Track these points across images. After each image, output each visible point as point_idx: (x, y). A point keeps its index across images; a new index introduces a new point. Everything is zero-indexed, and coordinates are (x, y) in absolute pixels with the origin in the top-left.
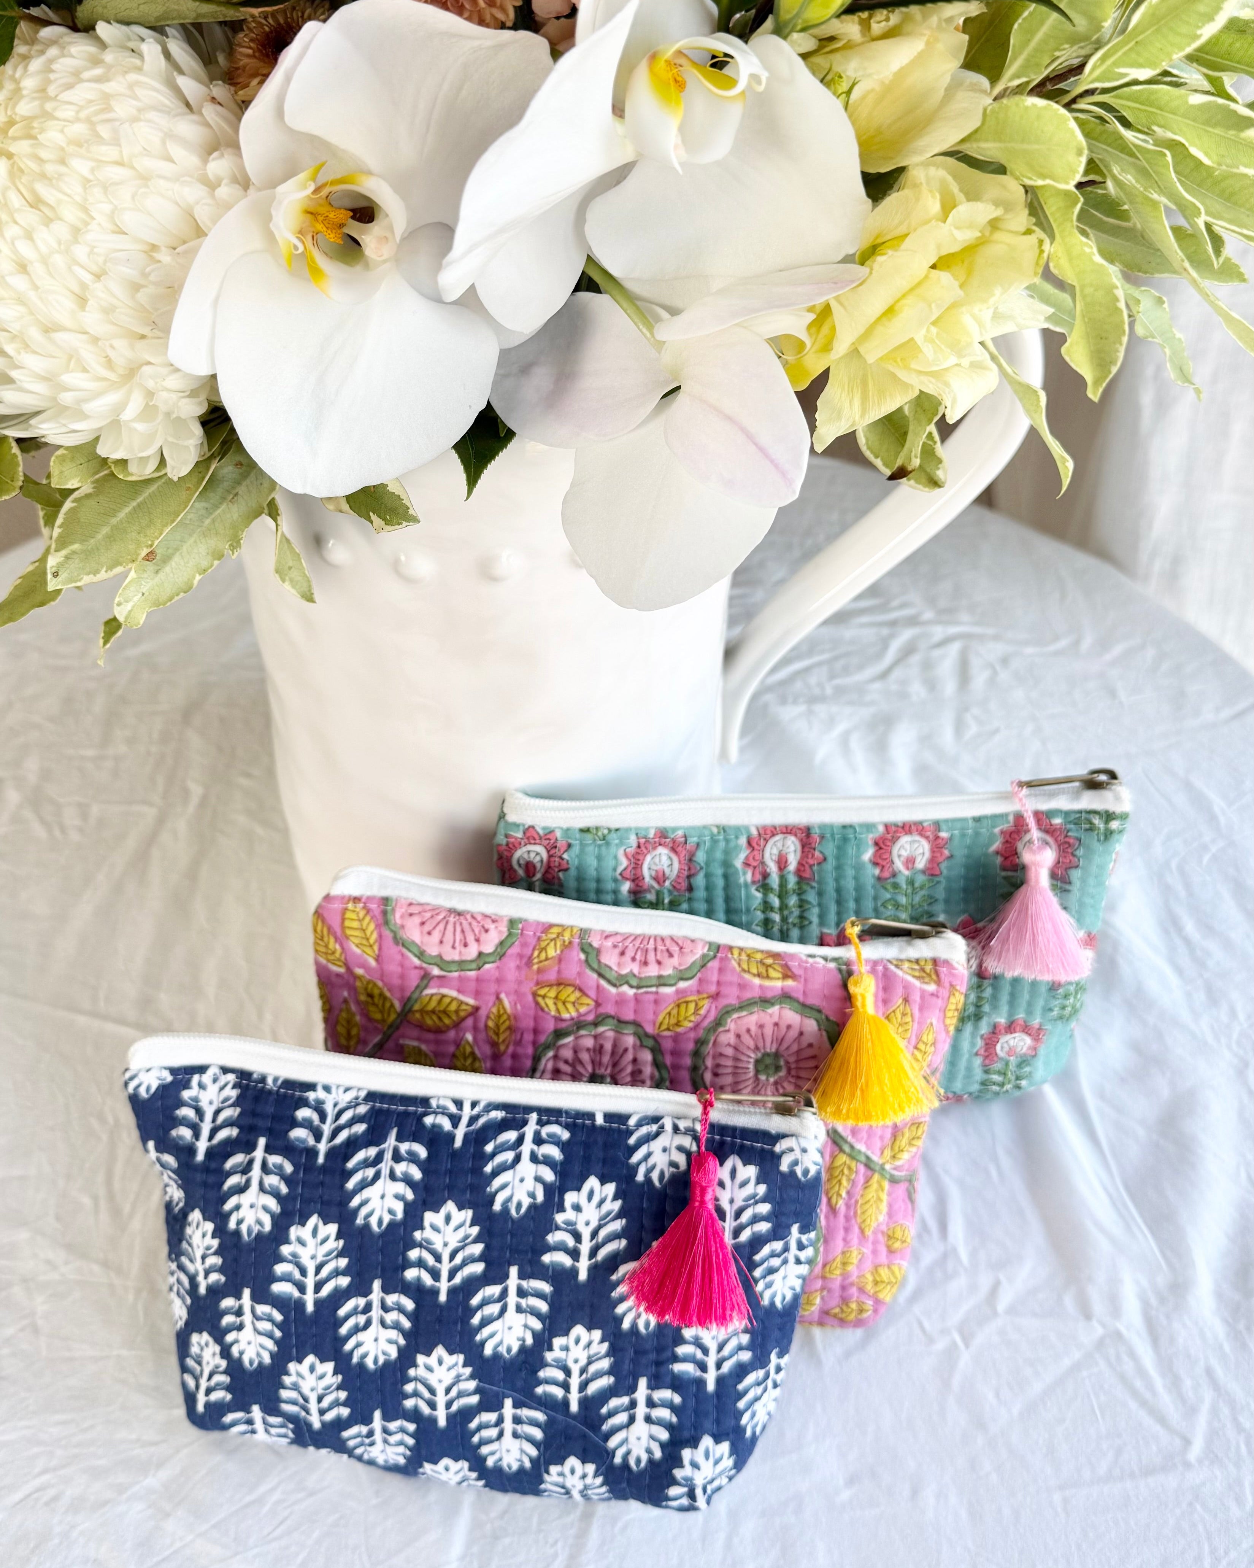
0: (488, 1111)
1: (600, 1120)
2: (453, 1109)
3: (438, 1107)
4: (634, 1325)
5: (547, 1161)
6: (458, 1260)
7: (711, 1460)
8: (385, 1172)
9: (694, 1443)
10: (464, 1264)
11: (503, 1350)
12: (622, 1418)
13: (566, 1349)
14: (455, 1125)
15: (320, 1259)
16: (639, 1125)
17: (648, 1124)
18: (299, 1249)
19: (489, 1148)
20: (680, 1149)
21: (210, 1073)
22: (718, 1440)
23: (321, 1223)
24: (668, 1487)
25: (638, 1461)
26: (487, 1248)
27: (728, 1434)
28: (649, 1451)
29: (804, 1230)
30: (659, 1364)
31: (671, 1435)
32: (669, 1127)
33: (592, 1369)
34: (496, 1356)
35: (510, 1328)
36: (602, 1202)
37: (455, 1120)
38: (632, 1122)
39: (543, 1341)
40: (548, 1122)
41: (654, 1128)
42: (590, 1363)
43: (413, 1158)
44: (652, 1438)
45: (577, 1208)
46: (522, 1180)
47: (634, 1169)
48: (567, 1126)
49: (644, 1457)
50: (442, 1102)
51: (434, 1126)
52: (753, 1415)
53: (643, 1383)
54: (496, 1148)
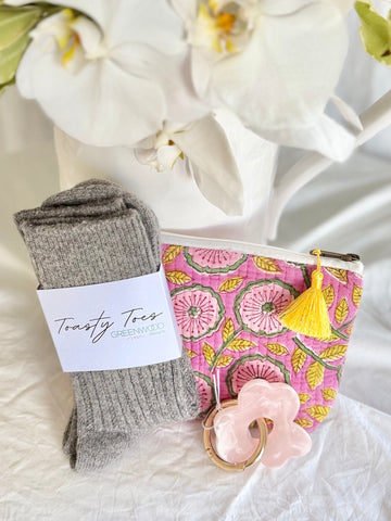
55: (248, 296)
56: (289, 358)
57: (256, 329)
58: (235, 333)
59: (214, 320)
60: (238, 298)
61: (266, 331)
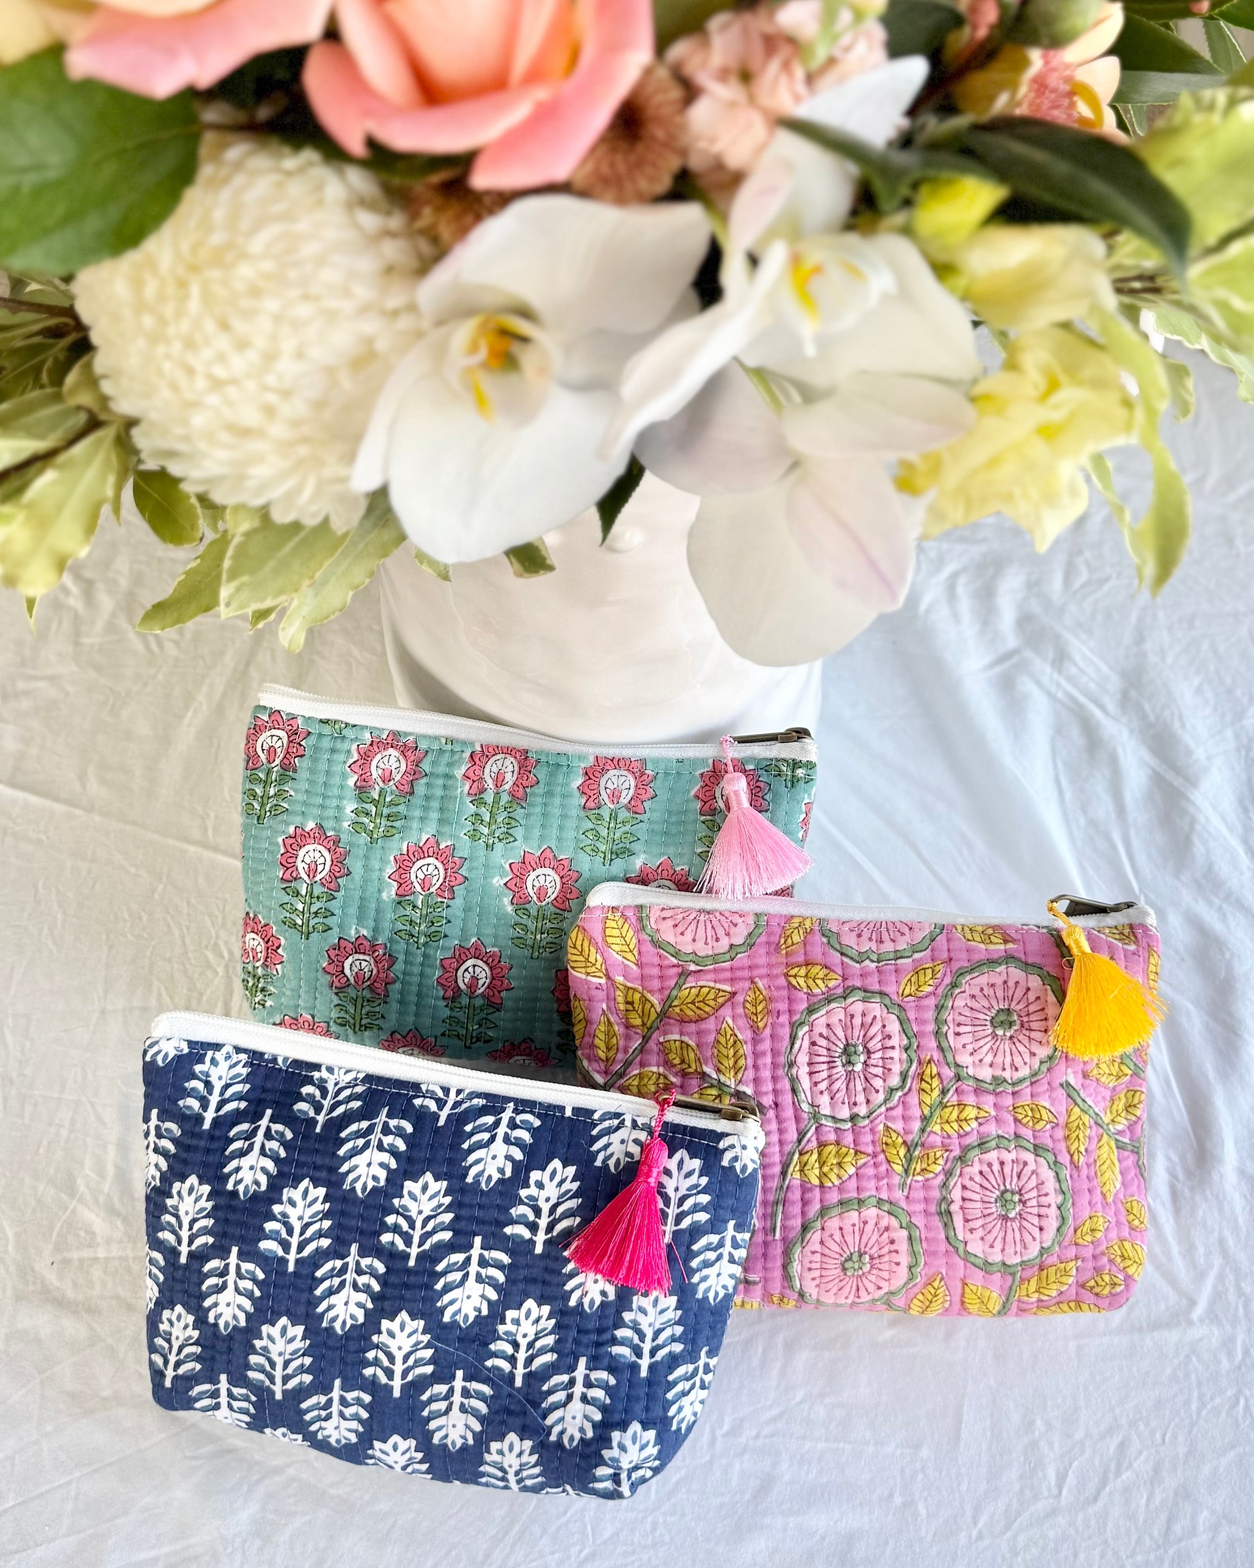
0: (471, 1099)
1: (568, 1113)
2: (440, 1094)
3: (427, 1091)
4: (580, 1304)
5: (519, 1143)
6: (429, 1227)
7: (638, 1445)
8: (374, 1142)
9: (623, 1426)
10: (434, 1232)
11: (460, 1318)
12: (560, 1396)
13: (516, 1322)
14: (441, 1108)
15: (306, 1220)
16: (602, 1119)
17: (610, 1119)
18: (289, 1210)
19: (468, 1128)
20: (636, 1141)
21: (224, 1051)
22: (645, 1426)
23: (311, 1186)
24: (596, 1467)
25: (572, 1438)
26: (456, 1218)
27: (655, 1424)
28: (582, 1430)
29: (739, 1228)
30: (598, 1345)
31: (603, 1417)
32: (628, 1123)
33: (538, 1344)
34: (454, 1324)
35: (469, 1297)
36: (562, 1181)
37: (441, 1103)
38: (596, 1116)
39: (497, 1313)
40: (523, 1112)
41: (616, 1122)
42: (536, 1339)
43: (400, 1132)
44: (586, 1417)
45: (540, 1185)
46: (494, 1157)
47: (594, 1156)
48: (539, 1116)
49: (577, 1436)
50: (431, 1088)
51: (422, 1106)
52: (680, 1409)
53: (583, 1362)
54: (474, 1128)
55: (960, 1003)
56: (1060, 1133)
57: (986, 1074)
58: (944, 1092)
59: (896, 1068)
60: (939, 1008)
61: (1007, 1074)
